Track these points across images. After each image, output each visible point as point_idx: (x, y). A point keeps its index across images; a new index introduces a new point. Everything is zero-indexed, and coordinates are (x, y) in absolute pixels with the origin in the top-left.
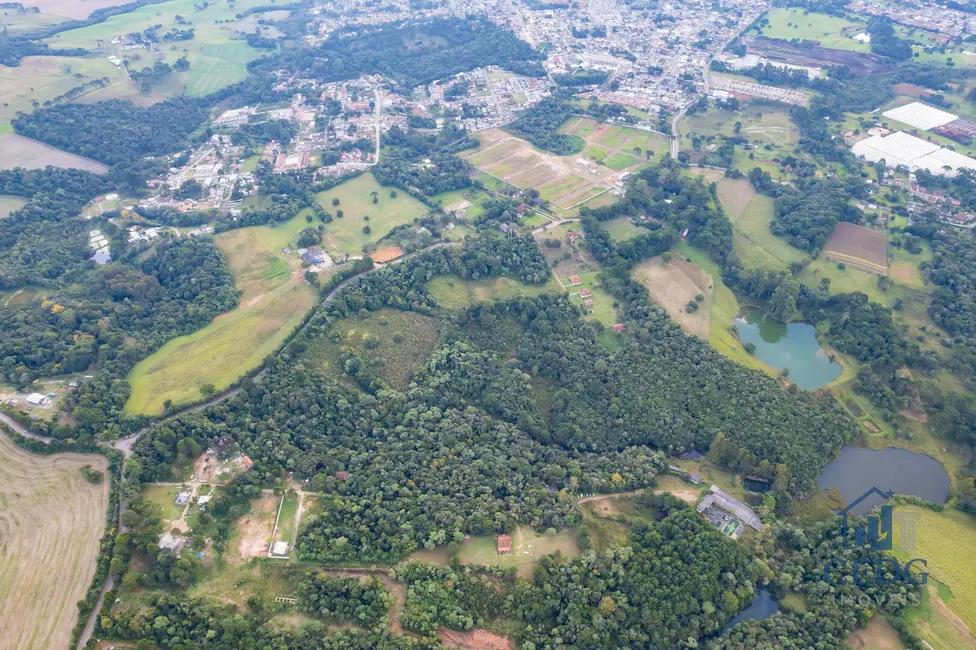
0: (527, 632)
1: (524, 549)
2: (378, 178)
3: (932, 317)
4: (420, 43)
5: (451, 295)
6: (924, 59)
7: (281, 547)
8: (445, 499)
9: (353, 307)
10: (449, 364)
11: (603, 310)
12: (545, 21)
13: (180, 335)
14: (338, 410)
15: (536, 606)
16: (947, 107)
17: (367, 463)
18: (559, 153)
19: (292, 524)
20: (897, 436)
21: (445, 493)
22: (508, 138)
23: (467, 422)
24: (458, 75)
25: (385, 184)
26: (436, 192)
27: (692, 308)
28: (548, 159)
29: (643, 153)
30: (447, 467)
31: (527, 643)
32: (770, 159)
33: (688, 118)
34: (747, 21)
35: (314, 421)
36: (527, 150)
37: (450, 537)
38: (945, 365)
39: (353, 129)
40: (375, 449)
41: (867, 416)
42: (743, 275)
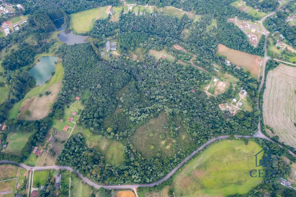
7: (215, 80)
11: (74, 108)
19: (211, 85)
20: (57, 41)
41: (55, 47)
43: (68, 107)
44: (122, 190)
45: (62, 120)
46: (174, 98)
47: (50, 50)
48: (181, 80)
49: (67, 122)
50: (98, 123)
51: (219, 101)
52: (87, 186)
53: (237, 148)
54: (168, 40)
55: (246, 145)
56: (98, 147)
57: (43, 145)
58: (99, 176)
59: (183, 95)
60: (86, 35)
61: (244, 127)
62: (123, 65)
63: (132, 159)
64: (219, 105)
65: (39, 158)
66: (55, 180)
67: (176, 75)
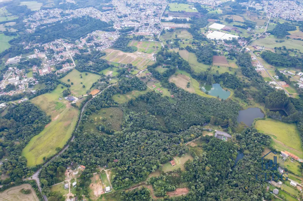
0: (190, 184)
1: (179, 163)
2: (79, 70)
3: (243, 74)
4: (71, 27)
5: (121, 99)
6: (210, 12)
7: (108, 189)
8: (151, 157)
9: (93, 111)
10: (131, 119)
11: (166, 92)
12: (108, 14)
13: (34, 136)
14: (104, 142)
15: (190, 176)
16: (222, 23)
17: (122, 155)
18: (131, 52)
19: (108, 181)
20: (249, 105)
21: (149, 155)
22: (113, 51)
23: (145, 134)
24: (88, 35)
25: (82, 72)
26: (100, 70)
27: (188, 86)
28: (128, 54)
29: (155, 47)
30: (146, 148)
31: (192, 186)
32: (188, 43)
33: (162, 36)
34: (164, 8)
35: (99, 148)
36: (121, 53)
37: (158, 167)
38: (251, 85)
39: (62, 57)
40: (122, 150)
41: (241, 102)
42: (196, 74)
45: (161, 86)
49: (158, 87)
52: (114, 83)
56: (130, 94)
57: (151, 76)
65: (145, 74)
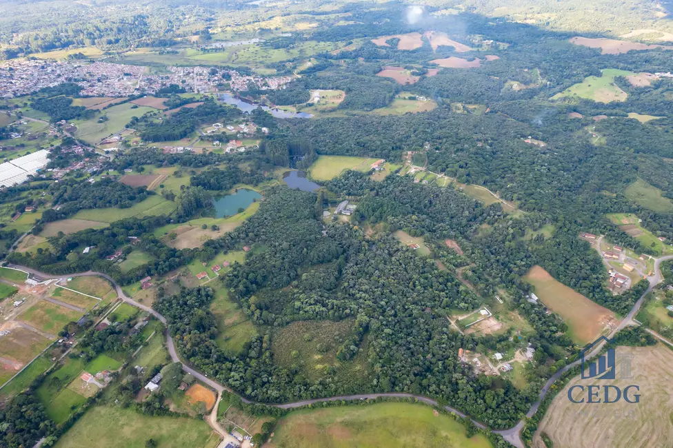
11: (232, 258)
20: (277, 179)
41: (269, 184)
43: (226, 253)
44: (203, 384)
45: (204, 264)
46: (385, 307)
47: (261, 185)
48: (419, 287)
49: (209, 270)
50: (246, 287)
51: (465, 342)
52: (165, 353)
53: (444, 434)
54: (441, 228)
55: (468, 437)
56: (221, 317)
57: (158, 280)
58: (188, 346)
59: (406, 310)
60: (321, 184)
61: (480, 401)
62: (342, 235)
63: (253, 353)
64: (461, 350)
65: (141, 291)
66: (136, 323)
67: (415, 276)
